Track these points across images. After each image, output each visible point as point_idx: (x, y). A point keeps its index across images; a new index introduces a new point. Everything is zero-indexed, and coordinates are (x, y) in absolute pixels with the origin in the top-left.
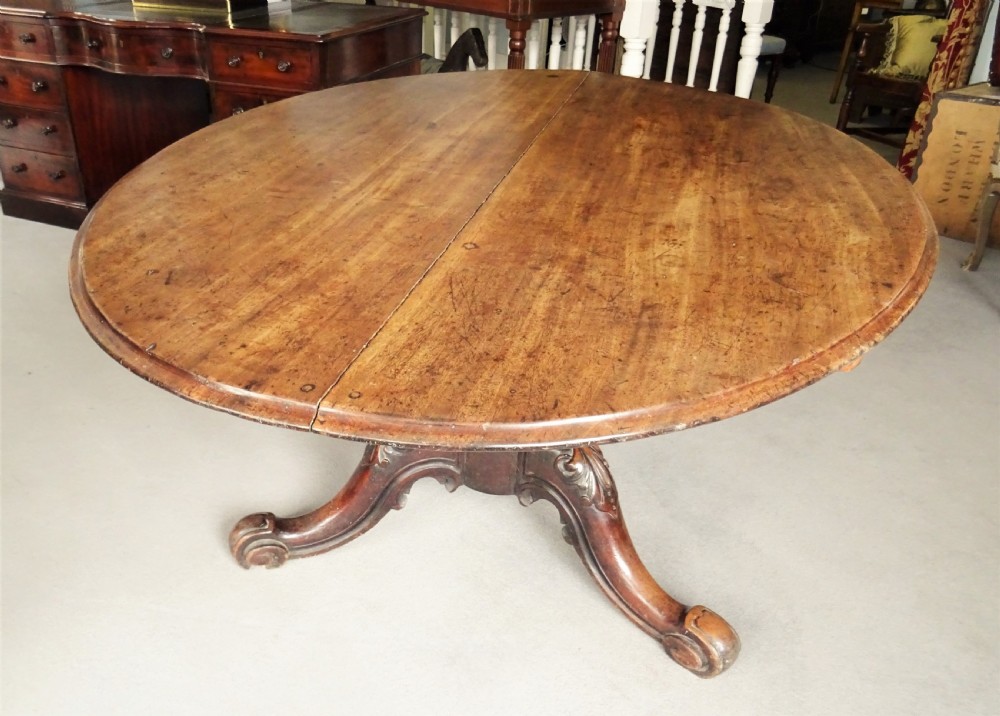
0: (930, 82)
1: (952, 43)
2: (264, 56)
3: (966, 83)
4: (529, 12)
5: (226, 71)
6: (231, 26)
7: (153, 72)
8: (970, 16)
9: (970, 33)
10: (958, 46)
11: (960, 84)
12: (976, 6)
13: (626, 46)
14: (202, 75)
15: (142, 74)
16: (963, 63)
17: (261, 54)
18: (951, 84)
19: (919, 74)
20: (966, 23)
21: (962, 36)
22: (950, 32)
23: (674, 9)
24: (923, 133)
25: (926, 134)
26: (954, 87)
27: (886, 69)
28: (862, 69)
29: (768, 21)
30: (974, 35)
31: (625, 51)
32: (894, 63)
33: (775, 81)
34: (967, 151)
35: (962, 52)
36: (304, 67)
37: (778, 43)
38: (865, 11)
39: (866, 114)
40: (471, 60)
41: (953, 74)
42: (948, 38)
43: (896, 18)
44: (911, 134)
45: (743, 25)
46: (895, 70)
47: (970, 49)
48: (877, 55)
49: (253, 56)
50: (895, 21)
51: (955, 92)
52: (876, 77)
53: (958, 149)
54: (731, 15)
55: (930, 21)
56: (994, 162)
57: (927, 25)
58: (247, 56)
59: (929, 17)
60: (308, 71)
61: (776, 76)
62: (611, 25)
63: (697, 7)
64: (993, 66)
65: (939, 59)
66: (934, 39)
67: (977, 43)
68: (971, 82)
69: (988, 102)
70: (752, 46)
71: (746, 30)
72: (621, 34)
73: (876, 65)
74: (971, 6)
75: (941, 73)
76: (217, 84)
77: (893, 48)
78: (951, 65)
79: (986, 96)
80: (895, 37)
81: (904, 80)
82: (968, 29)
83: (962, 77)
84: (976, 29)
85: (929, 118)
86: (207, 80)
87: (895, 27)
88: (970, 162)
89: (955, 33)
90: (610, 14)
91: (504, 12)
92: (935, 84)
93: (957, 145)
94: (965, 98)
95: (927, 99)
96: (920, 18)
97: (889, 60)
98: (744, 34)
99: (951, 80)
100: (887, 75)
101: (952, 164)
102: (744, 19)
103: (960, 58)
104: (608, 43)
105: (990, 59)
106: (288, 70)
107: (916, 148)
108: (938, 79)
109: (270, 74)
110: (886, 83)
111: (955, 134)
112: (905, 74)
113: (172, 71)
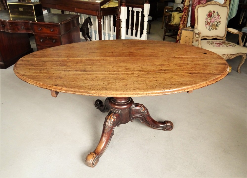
0: (180, 26)
1: (183, 19)
2: (47, 28)
3: (186, 27)
4: (102, 15)
5: (38, 31)
6: (36, 22)
7: (19, 32)
8: (186, 14)
9: (186, 17)
10: (184, 20)
11: (185, 27)
12: (187, 12)
13: (122, 21)
14: (32, 32)
15: (17, 33)
16: (185, 23)
17: (46, 27)
18: (184, 27)
19: (178, 24)
20: (185, 15)
21: (185, 17)
22: (183, 17)
23: (130, 11)
24: (180, 36)
25: (181, 36)
26: (184, 28)
27: (172, 23)
28: (167, 23)
29: (149, 14)
30: (187, 17)
31: (121, 22)
32: (173, 22)
33: (151, 25)
34: (188, 40)
35: (185, 21)
36: (56, 30)
37: (151, 18)
38: (166, 10)
39: (169, 31)
40: (88, 24)
41: (184, 25)
42: (182, 18)
43: (173, 13)
44: (178, 36)
45: (144, 15)
46: (173, 23)
47: (186, 20)
48: (170, 20)
49: (44, 28)
50: (172, 13)
51: (184, 29)
52: (170, 25)
53: (186, 40)
54: (141, 13)
55: (179, 13)
56: (193, 43)
57: (178, 14)
58: (43, 28)
59: (178, 13)
60: (57, 31)
61: (151, 24)
62: (118, 17)
63: (134, 11)
64: (191, 24)
65: (181, 22)
66: (180, 18)
67: (188, 19)
68: (187, 26)
69: (191, 31)
70: (146, 19)
71: (145, 16)
72: (121, 18)
73: (170, 23)
74: (186, 12)
75: (182, 24)
76: (36, 34)
77: (173, 19)
78: (183, 23)
79: (190, 30)
80: (173, 17)
81: (175, 25)
82: (186, 16)
83: (186, 25)
84: (187, 16)
85: (181, 33)
86: (33, 33)
87: (173, 15)
88: (189, 42)
89: (184, 17)
90: (118, 14)
91: (96, 15)
92: (181, 27)
93: (186, 39)
94: (187, 30)
95: (180, 30)
96: (177, 13)
97: (172, 21)
98: (144, 17)
99: (184, 26)
100: (172, 24)
101: (185, 43)
102: (144, 14)
103: (185, 22)
104: (118, 20)
105: (190, 22)
106: (53, 31)
107: (179, 39)
108: (181, 26)
109: (48, 32)
110: (172, 26)
111: (185, 37)
112: (175, 24)
113: (24, 31)
